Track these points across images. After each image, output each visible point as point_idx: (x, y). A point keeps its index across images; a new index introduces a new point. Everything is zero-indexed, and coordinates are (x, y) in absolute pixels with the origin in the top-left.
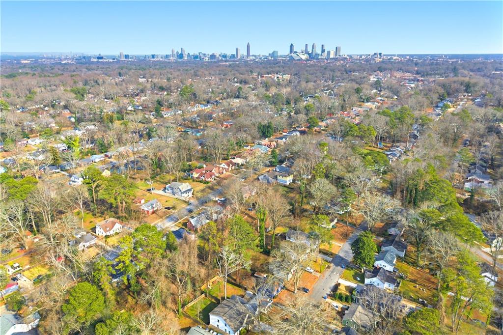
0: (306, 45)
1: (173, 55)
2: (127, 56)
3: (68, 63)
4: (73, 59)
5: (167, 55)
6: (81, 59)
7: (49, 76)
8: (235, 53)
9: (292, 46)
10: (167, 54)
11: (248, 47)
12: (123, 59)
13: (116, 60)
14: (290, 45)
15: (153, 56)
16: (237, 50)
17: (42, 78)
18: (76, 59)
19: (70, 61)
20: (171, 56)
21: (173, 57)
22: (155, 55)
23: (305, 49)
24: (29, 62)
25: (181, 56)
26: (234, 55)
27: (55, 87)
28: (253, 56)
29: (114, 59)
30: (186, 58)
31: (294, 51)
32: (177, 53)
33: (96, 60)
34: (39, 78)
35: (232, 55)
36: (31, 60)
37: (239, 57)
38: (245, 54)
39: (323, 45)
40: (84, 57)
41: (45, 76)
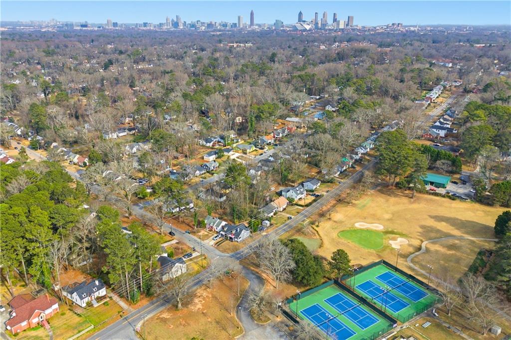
0: (316, 13)
1: (167, 24)
2: (115, 24)
3: (48, 31)
4: (54, 27)
5: (160, 24)
6: (63, 27)
7: (26, 41)
8: (237, 22)
9: (300, 14)
10: (161, 22)
11: (252, 14)
12: (111, 27)
13: (101, 28)
14: (298, 13)
15: (145, 24)
16: (239, 18)
17: (21, 43)
18: (58, 27)
19: (50, 29)
20: (166, 24)
21: (167, 25)
22: (147, 23)
23: (314, 18)
24: (7, 29)
25: (176, 24)
26: (236, 24)
27: (31, 50)
28: (257, 25)
29: (100, 27)
30: (182, 27)
31: (303, 20)
32: (173, 20)
33: (79, 28)
34: (18, 43)
35: (233, 23)
36: (8, 27)
37: (241, 26)
38: (249, 23)
39: (335, 14)
40: (67, 25)
41: (23, 41)
